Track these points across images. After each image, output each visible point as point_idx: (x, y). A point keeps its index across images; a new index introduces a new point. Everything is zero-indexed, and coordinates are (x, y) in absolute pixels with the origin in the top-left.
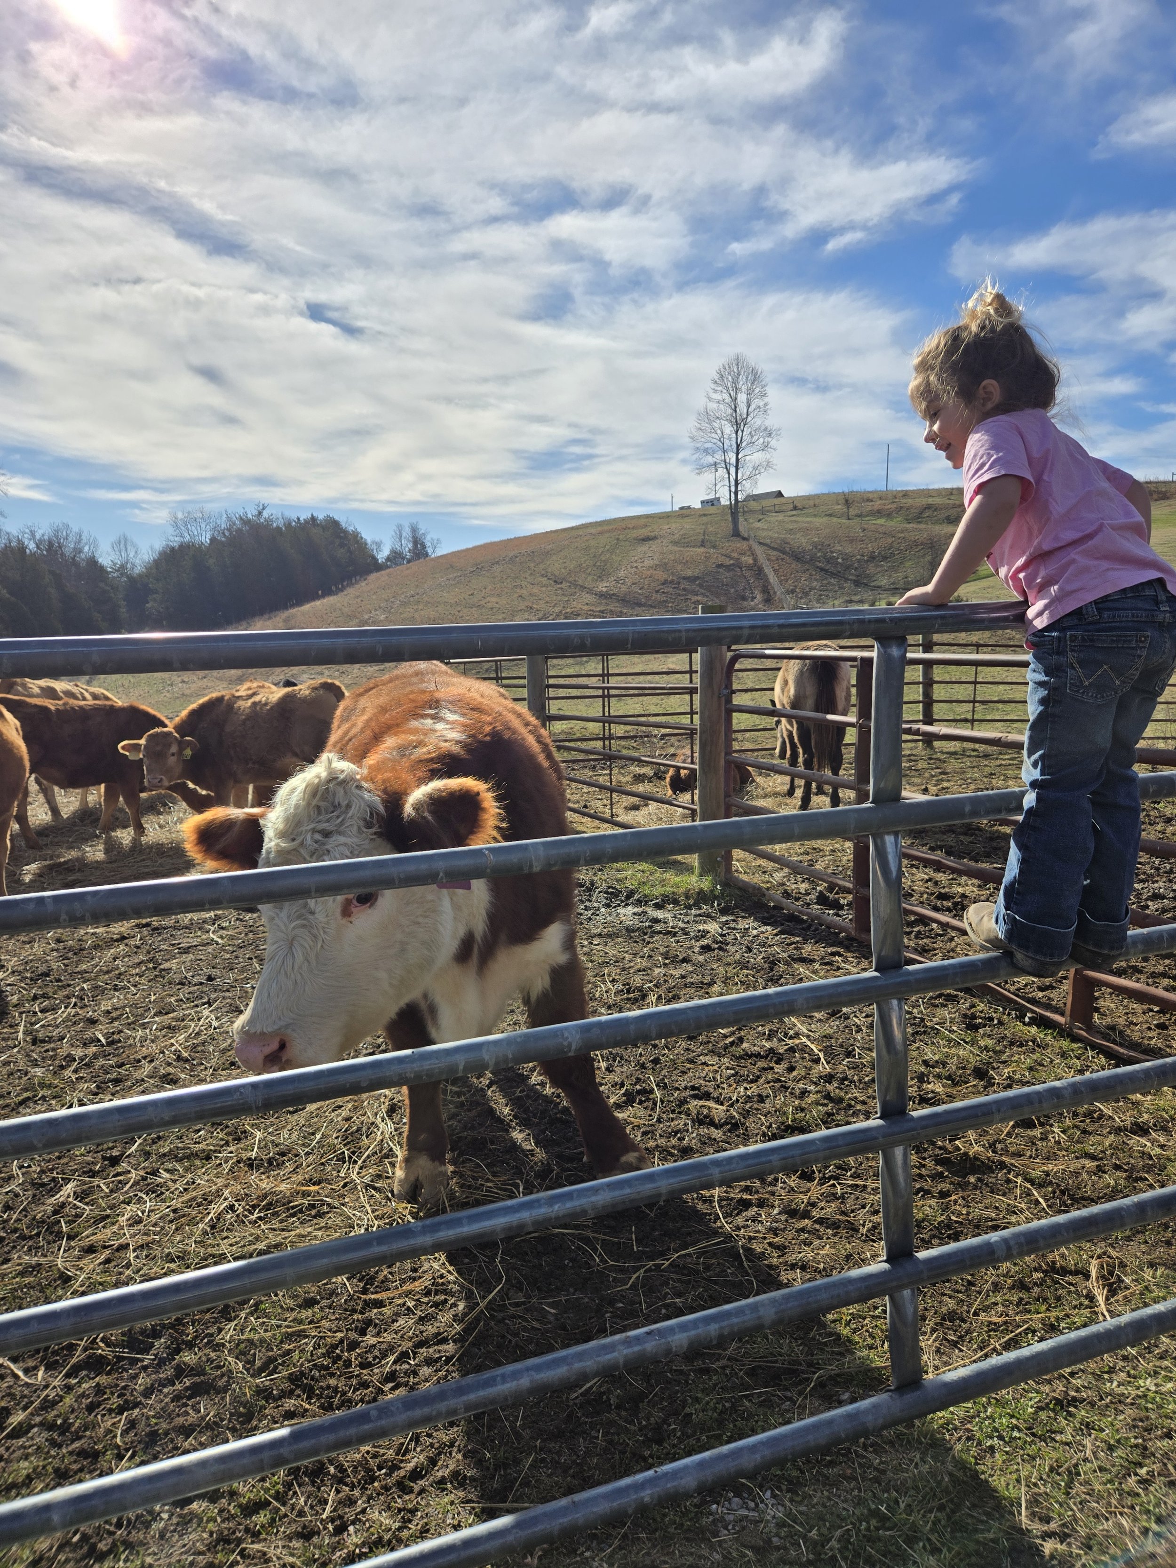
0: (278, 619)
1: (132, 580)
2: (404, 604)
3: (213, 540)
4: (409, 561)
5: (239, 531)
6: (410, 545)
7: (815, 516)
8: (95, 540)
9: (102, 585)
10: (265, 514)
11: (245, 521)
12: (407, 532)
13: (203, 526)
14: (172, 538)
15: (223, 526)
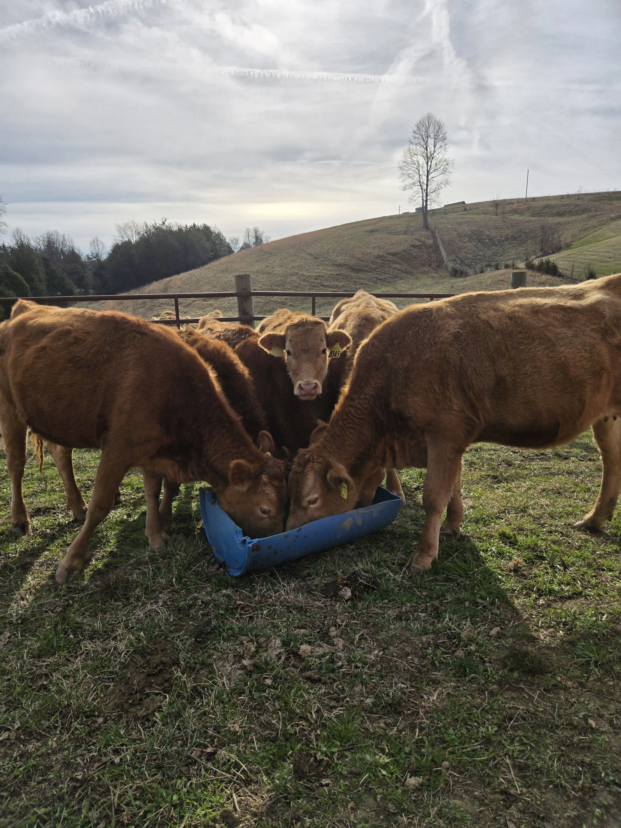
6: (254, 240)
7: (477, 214)
10: (167, 223)
11: (157, 228)
12: (252, 234)
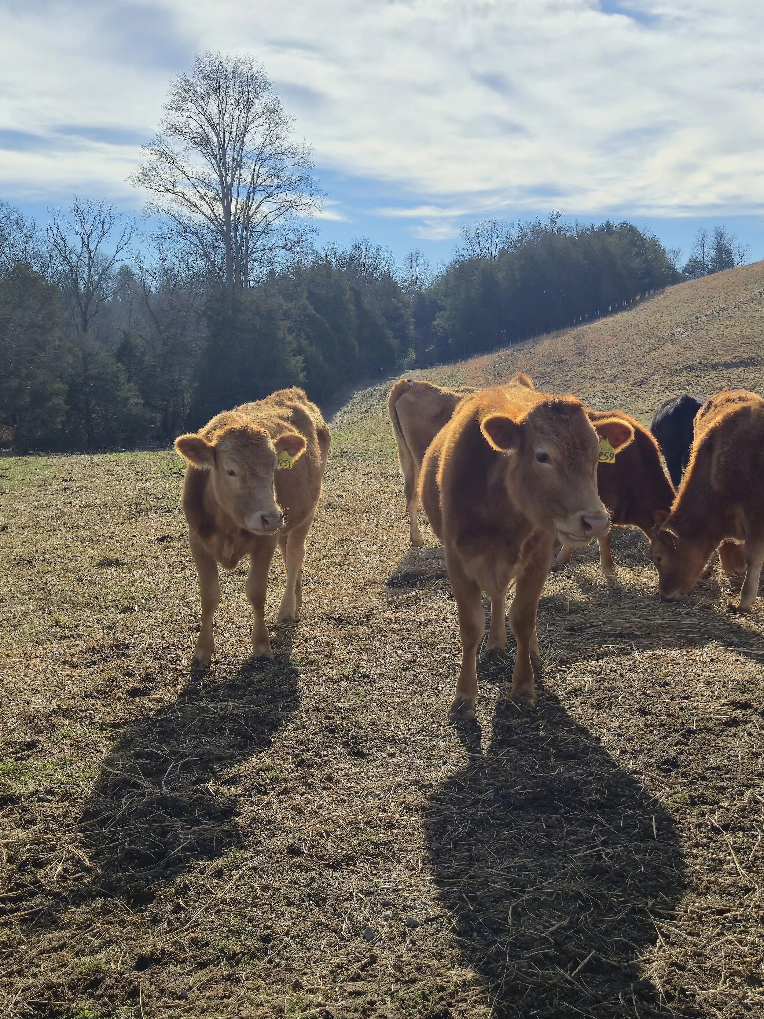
0: (566, 337)
1: (421, 297)
2: (711, 320)
3: (503, 253)
4: (711, 272)
5: (531, 242)
6: (713, 253)
8: (392, 255)
9: (395, 301)
10: (559, 223)
11: (537, 231)
12: (711, 239)
13: (494, 238)
14: (463, 252)
15: (515, 237)
